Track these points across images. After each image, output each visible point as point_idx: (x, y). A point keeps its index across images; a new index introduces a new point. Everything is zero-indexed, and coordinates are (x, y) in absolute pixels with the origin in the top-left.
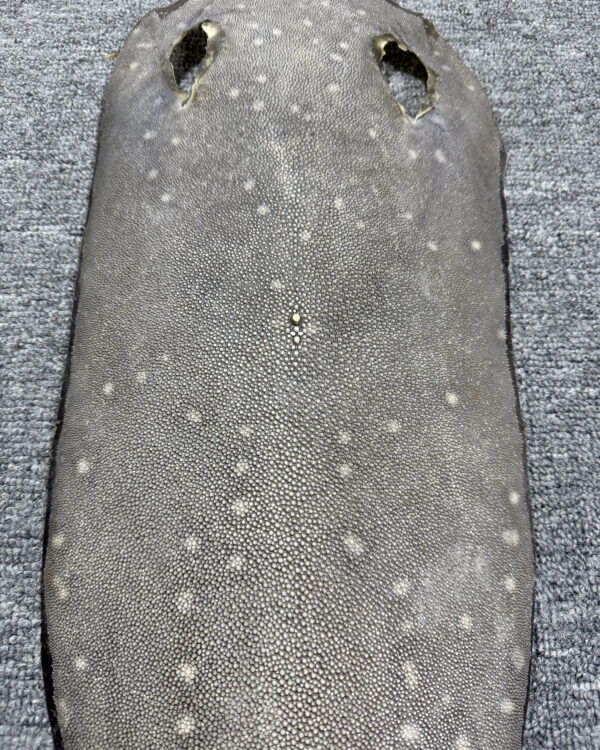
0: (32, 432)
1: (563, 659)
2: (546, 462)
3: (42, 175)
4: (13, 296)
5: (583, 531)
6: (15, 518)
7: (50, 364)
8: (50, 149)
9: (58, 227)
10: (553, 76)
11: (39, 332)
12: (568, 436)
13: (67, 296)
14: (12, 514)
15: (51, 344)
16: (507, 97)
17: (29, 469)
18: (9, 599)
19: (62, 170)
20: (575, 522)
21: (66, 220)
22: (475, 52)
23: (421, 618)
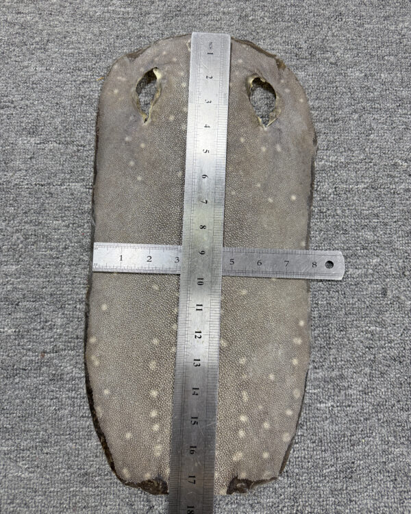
0: (76, 290)
1: (314, 394)
2: (315, 305)
3: (68, 154)
4: (60, 222)
5: (330, 338)
6: (71, 330)
7: (82, 257)
8: (71, 138)
9: (80, 184)
10: (344, 90)
11: (75, 241)
12: (327, 293)
13: (88, 222)
14: (69, 328)
15: (82, 247)
16: (317, 104)
17: (75, 307)
18: (70, 365)
19: (78, 150)
20: (326, 334)
21: (83, 180)
22: (301, 74)
23: (251, 374)
